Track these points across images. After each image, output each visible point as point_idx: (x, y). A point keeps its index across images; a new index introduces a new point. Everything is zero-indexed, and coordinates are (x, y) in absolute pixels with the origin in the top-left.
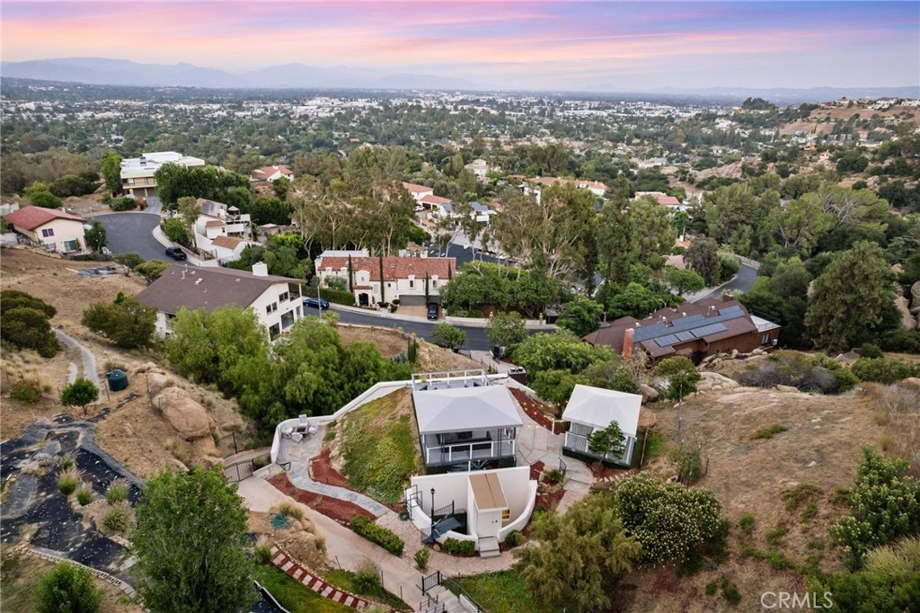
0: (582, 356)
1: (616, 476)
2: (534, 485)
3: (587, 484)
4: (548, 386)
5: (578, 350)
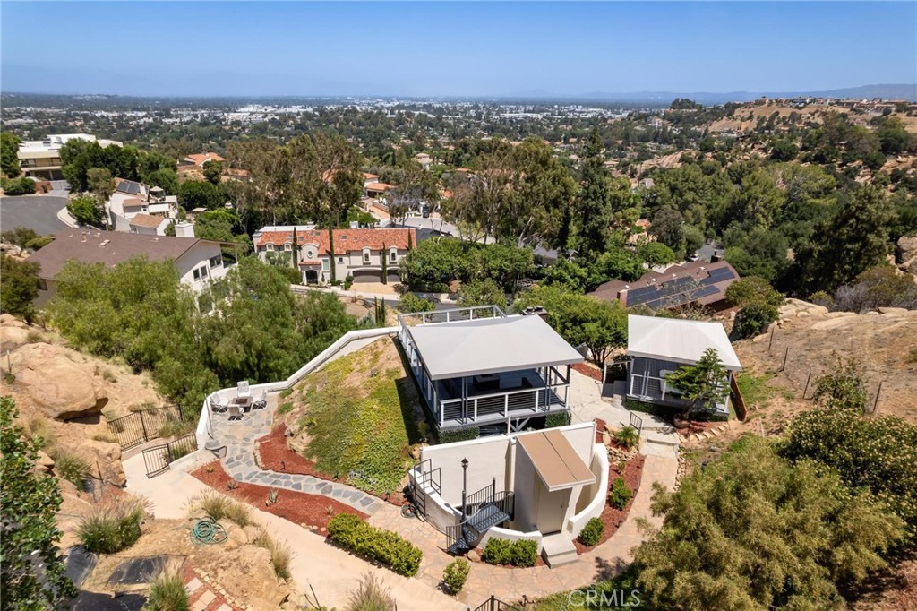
1: (714, 431)
2: (602, 450)
3: (673, 445)
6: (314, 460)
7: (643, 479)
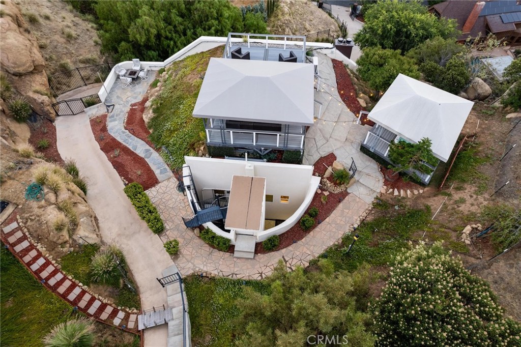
0: (424, 29)
1: (409, 192)
2: (316, 181)
3: (375, 191)
4: (370, 66)
5: (422, 21)
6: (151, 131)
7: (335, 211)
